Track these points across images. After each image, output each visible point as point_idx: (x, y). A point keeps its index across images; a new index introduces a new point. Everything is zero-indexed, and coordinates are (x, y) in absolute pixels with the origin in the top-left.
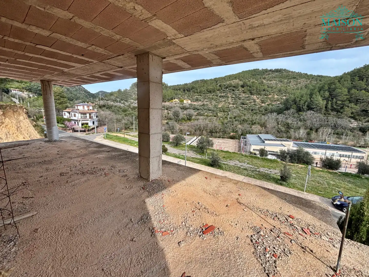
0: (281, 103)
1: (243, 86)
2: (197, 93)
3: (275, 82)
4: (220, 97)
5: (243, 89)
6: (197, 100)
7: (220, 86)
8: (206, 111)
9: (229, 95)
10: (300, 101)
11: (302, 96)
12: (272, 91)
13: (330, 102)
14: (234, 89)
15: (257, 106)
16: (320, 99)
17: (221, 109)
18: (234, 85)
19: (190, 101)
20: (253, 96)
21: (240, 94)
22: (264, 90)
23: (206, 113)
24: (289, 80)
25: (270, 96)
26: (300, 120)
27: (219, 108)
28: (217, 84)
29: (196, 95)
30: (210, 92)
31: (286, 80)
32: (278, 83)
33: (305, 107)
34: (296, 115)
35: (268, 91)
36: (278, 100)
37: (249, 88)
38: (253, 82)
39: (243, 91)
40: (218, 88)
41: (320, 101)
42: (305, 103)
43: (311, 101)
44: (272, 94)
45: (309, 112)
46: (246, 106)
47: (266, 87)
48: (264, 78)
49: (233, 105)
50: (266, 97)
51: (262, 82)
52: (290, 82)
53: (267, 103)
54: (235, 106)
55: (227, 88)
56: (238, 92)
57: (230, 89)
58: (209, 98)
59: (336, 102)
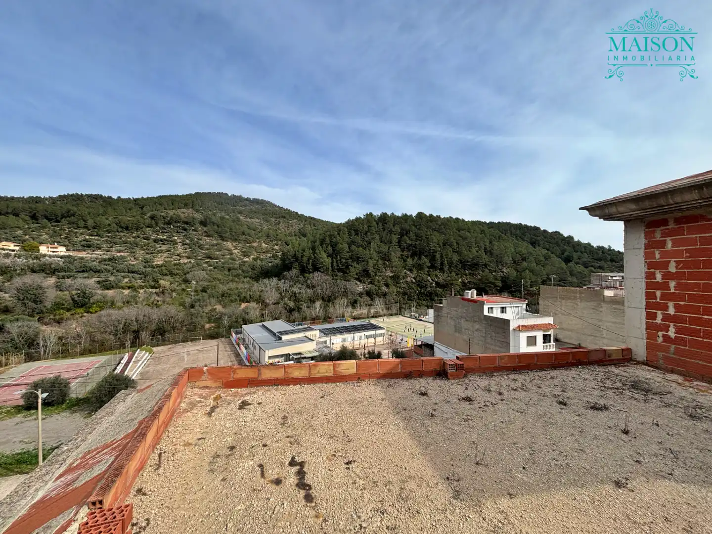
0: (273, 257)
1: (203, 223)
2: (86, 227)
3: (257, 220)
4: (156, 241)
5: (205, 229)
6: (89, 246)
7: (152, 218)
8: (123, 274)
9: (176, 238)
10: (302, 257)
11: (304, 250)
12: (257, 236)
13: (335, 260)
14: (186, 226)
15: (237, 262)
16: (325, 255)
17: (163, 268)
18: (186, 220)
19: (63, 249)
20: (225, 243)
21: (200, 237)
22: (243, 233)
23: (126, 280)
24: (278, 220)
25: (255, 244)
26: (308, 287)
27: (158, 266)
28: (143, 214)
29: (82, 234)
30: (127, 228)
31: (273, 220)
32: (262, 222)
33: (310, 267)
34: (301, 278)
35: (249, 235)
36: (267, 252)
37: (216, 227)
38: (222, 218)
39: (206, 232)
40: (148, 221)
41: (325, 259)
42: (308, 260)
43: (315, 257)
44: (258, 240)
45: (316, 274)
46: (217, 263)
47: (245, 228)
48: (240, 213)
49: (189, 260)
50: (248, 245)
51: (239, 219)
52: (279, 222)
53: (252, 257)
54: (193, 261)
55: (169, 223)
56: (195, 233)
57: (177, 227)
58: (125, 243)
59: (340, 260)
